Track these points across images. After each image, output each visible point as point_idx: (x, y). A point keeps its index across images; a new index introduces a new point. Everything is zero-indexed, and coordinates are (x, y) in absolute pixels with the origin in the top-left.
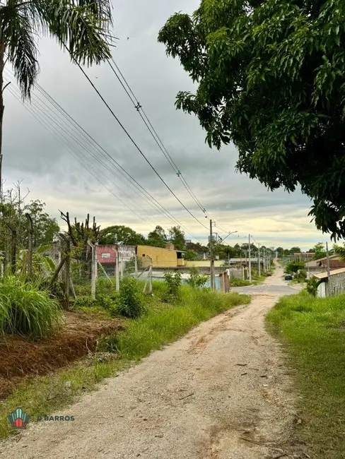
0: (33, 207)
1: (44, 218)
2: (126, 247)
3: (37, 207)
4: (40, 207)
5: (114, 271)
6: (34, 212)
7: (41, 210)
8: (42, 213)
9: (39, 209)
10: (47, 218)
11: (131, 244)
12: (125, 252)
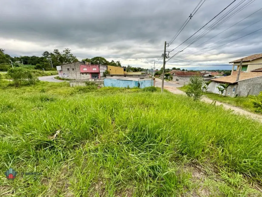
0: (66, 51)
1: (71, 56)
2: (103, 66)
3: (68, 51)
4: (69, 51)
5: (98, 76)
6: (67, 53)
7: (70, 52)
8: (70, 54)
9: (69, 52)
10: (73, 56)
11: (105, 65)
12: (102, 68)
